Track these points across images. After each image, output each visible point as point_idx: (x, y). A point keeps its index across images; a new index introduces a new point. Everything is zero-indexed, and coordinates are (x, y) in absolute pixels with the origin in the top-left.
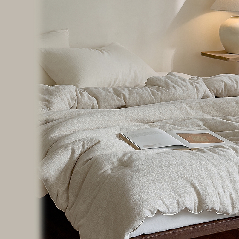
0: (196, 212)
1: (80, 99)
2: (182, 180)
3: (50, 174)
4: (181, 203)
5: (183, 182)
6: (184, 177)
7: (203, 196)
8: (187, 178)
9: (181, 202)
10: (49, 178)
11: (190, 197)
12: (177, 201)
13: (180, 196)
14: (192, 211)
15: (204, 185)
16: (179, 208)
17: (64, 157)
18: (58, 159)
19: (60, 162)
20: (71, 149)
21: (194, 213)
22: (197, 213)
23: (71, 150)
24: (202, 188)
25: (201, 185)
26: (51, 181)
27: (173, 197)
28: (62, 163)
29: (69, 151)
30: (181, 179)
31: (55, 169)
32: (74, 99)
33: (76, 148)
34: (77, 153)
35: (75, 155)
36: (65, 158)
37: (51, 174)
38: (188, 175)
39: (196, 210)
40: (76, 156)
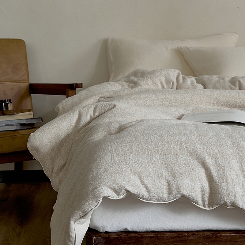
0: (207, 206)
1: (181, 84)
2: (187, 155)
3: (42, 142)
4: (174, 187)
5: (188, 158)
6: (192, 152)
7: (218, 183)
8: (197, 153)
9: (174, 185)
10: (41, 147)
11: (193, 181)
12: (168, 183)
13: (175, 177)
14: (198, 204)
15: (224, 167)
16: (170, 194)
17: (66, 122)
18: (58, 124)
19: (59, 129)
20: (78, 114)
21: (202, 207)
22: (208, 209)
23: (77, 116)
24: (218, 170)
25: (219, 166)
26: (43, 151)
27: (162, 177)
28: (61, 130)
29: (75, 116)
30: (186, 153)
31: (50, 137)
32: (170, 83)
33: (84, 113)
34: (83, 119)
35: (81, 122)
36: (67, 124)
37: (44, 142)
38: (200, 149)
39: (207, 203)
40: (83, 123)
